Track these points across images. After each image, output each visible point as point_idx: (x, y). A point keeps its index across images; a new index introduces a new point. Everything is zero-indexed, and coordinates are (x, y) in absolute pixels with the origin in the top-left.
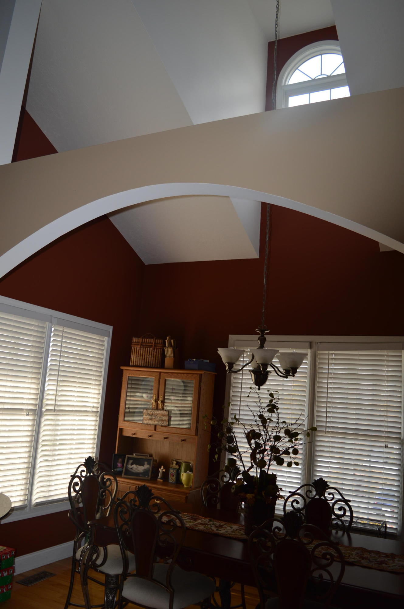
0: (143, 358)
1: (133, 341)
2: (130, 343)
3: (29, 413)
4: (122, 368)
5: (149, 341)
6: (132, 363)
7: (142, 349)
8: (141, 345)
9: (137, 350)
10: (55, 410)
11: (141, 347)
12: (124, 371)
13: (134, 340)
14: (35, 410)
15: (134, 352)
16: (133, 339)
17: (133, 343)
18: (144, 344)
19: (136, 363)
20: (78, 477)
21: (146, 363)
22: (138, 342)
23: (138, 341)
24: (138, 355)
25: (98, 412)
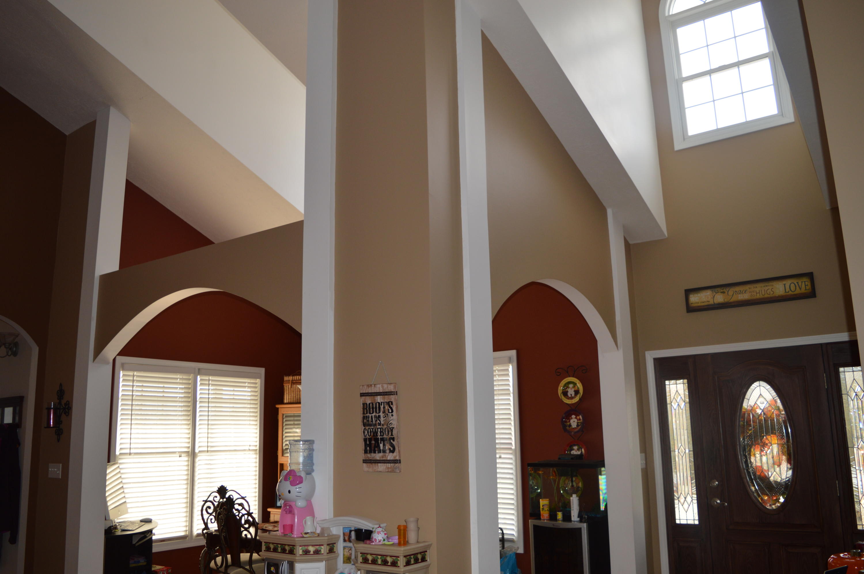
0: (295, 395)
1: (285, 380)
2: (282, 381)
3: (181, 455)
4: (277, 406)
5: (298, 378)
6: (285, 401)
7: (293, 386)
8: (292, 383)
9: (288, 388)
10: (208, 451)
11: (292, 385)
12: (279, 409)
13: (286, 378)
14: (188, 452)
15: (286, 390)
16: (284, 378)
17: (284, 382)
18: (295, 382)
19: (289, 400)
20: (210, 501)
21: (298, 399)
22: (289, 381)
23: (289, 379)
24: (290, 393)
25: (256, 450)
